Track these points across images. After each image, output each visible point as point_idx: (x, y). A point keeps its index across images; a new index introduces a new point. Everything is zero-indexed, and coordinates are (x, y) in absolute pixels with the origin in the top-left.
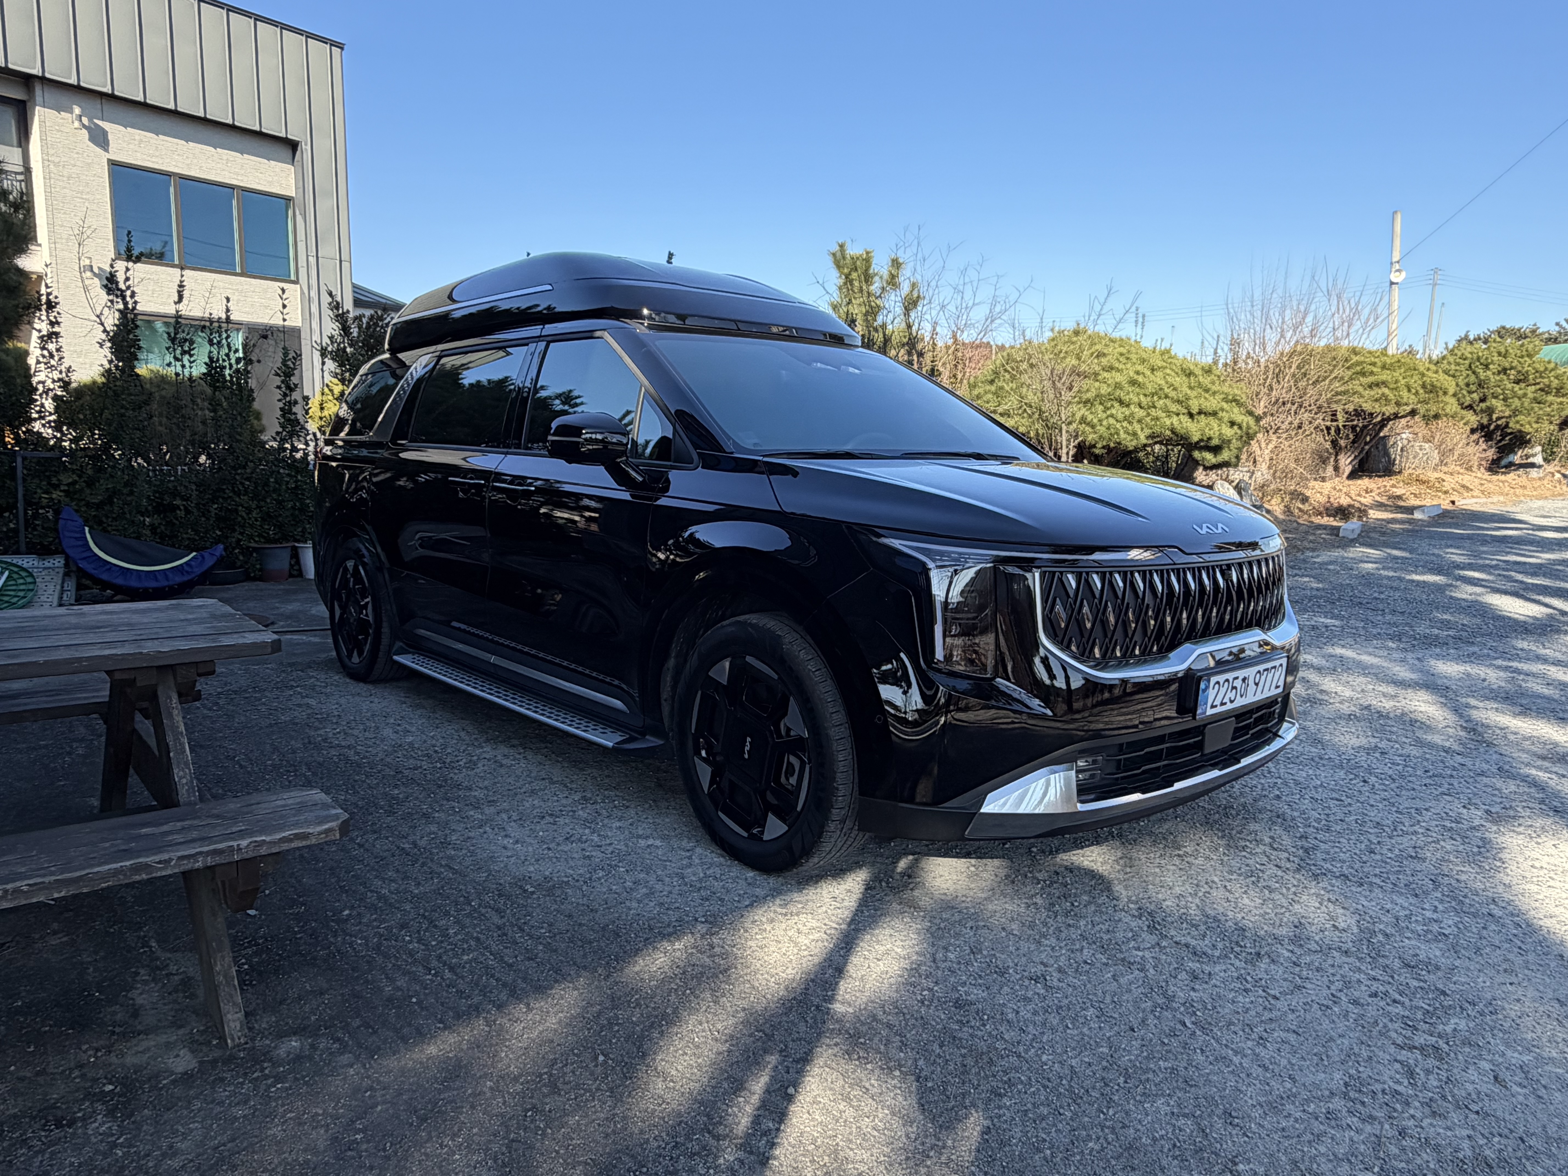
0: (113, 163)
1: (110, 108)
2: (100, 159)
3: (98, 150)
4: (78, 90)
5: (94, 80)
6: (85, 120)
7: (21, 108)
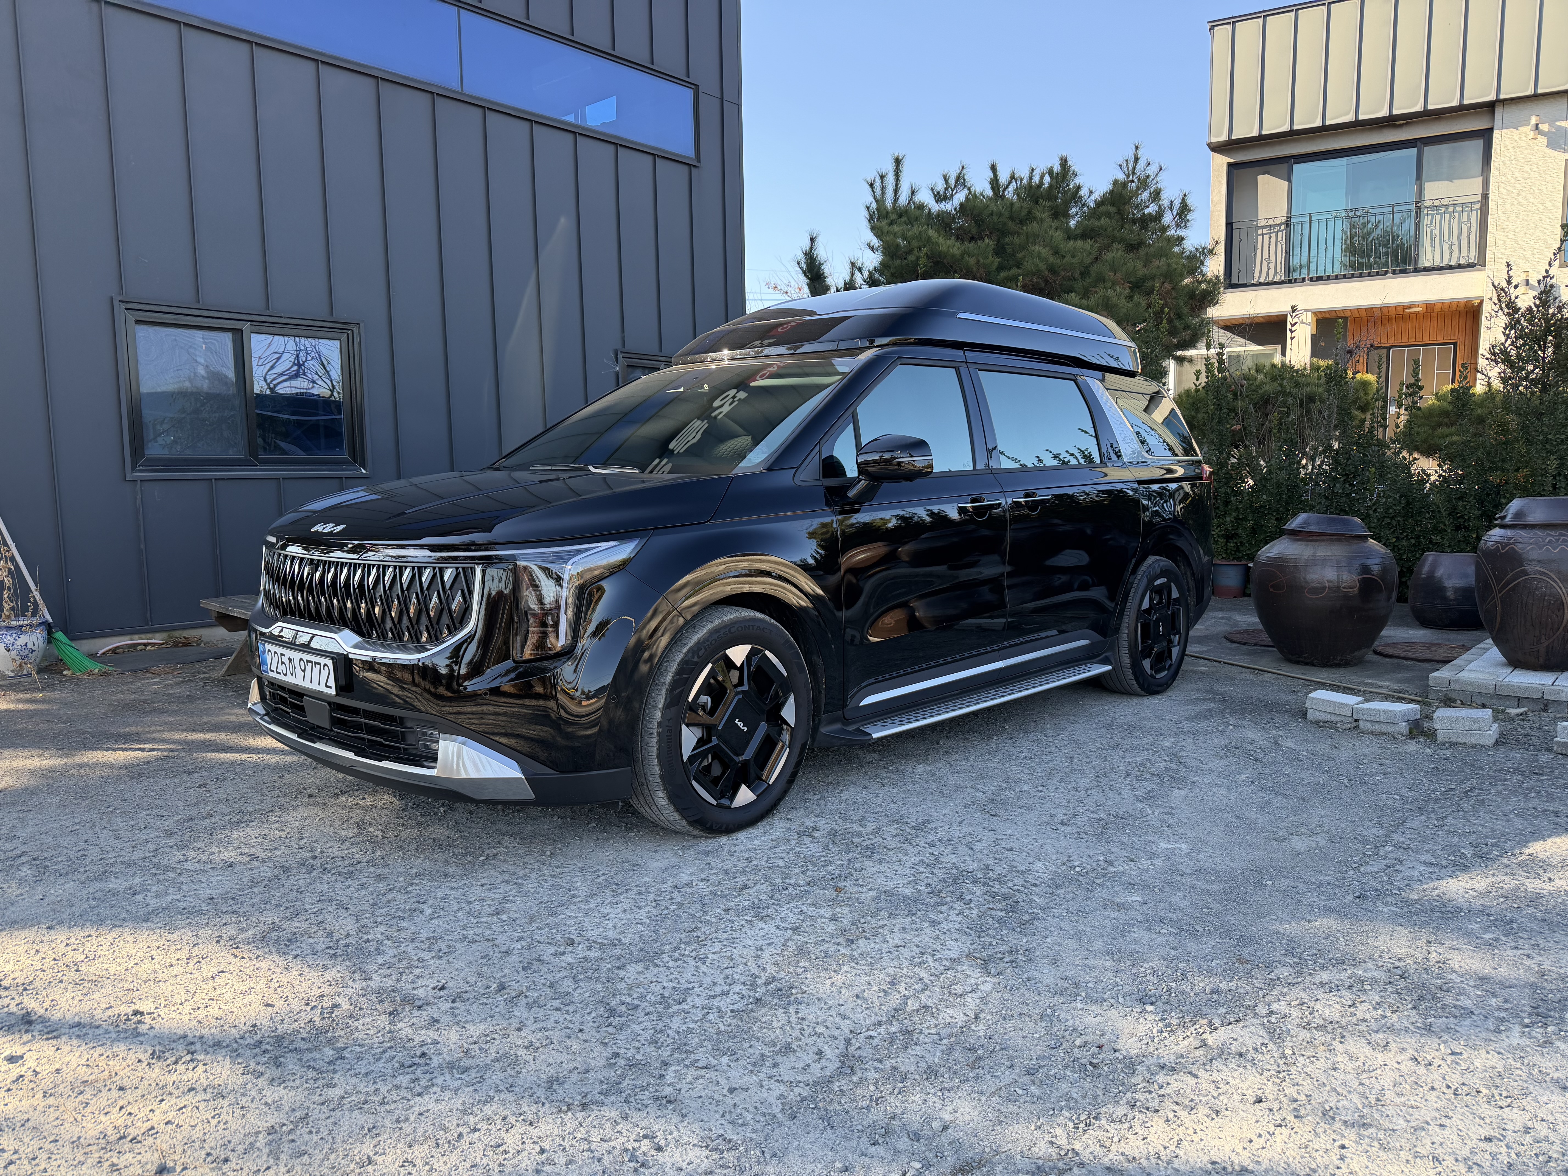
2: (1556, 164)
3: (1558, 155)
4: (1537, 97)
5: (1554, 83)
6: (1544, 127)
7: (1486, 135)
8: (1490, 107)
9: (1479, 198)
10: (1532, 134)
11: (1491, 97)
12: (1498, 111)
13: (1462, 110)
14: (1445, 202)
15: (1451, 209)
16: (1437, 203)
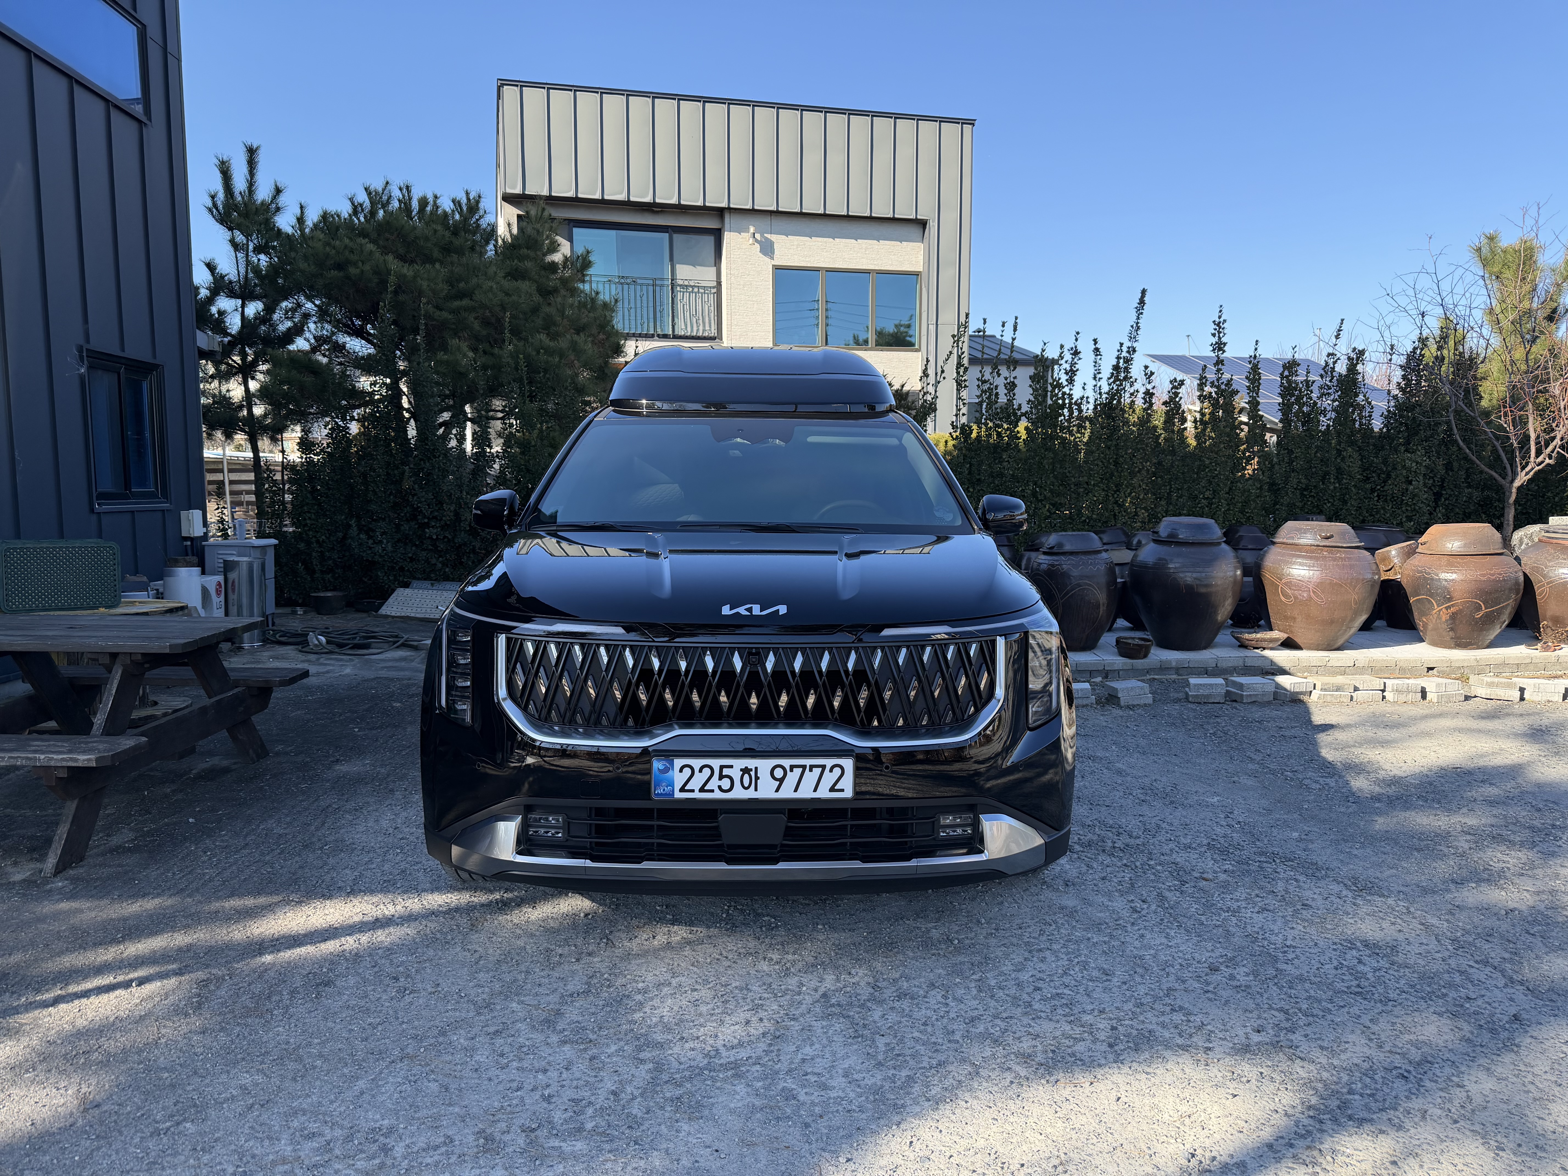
0: (777, 268)
1: (777, 222)
2: (766, 266)
3: (767, 259)
4: (753, 212)
5: (765, 202)
6: (758, 236)
7: (717, 235)
8: (720, 212)
9: (715, 284)
10: (751, 241)
11: (724, 205)
12: (727, 216)
13: (704, 210)
14: (692, 283)
15: (696, 290)
16: (686, 283)
